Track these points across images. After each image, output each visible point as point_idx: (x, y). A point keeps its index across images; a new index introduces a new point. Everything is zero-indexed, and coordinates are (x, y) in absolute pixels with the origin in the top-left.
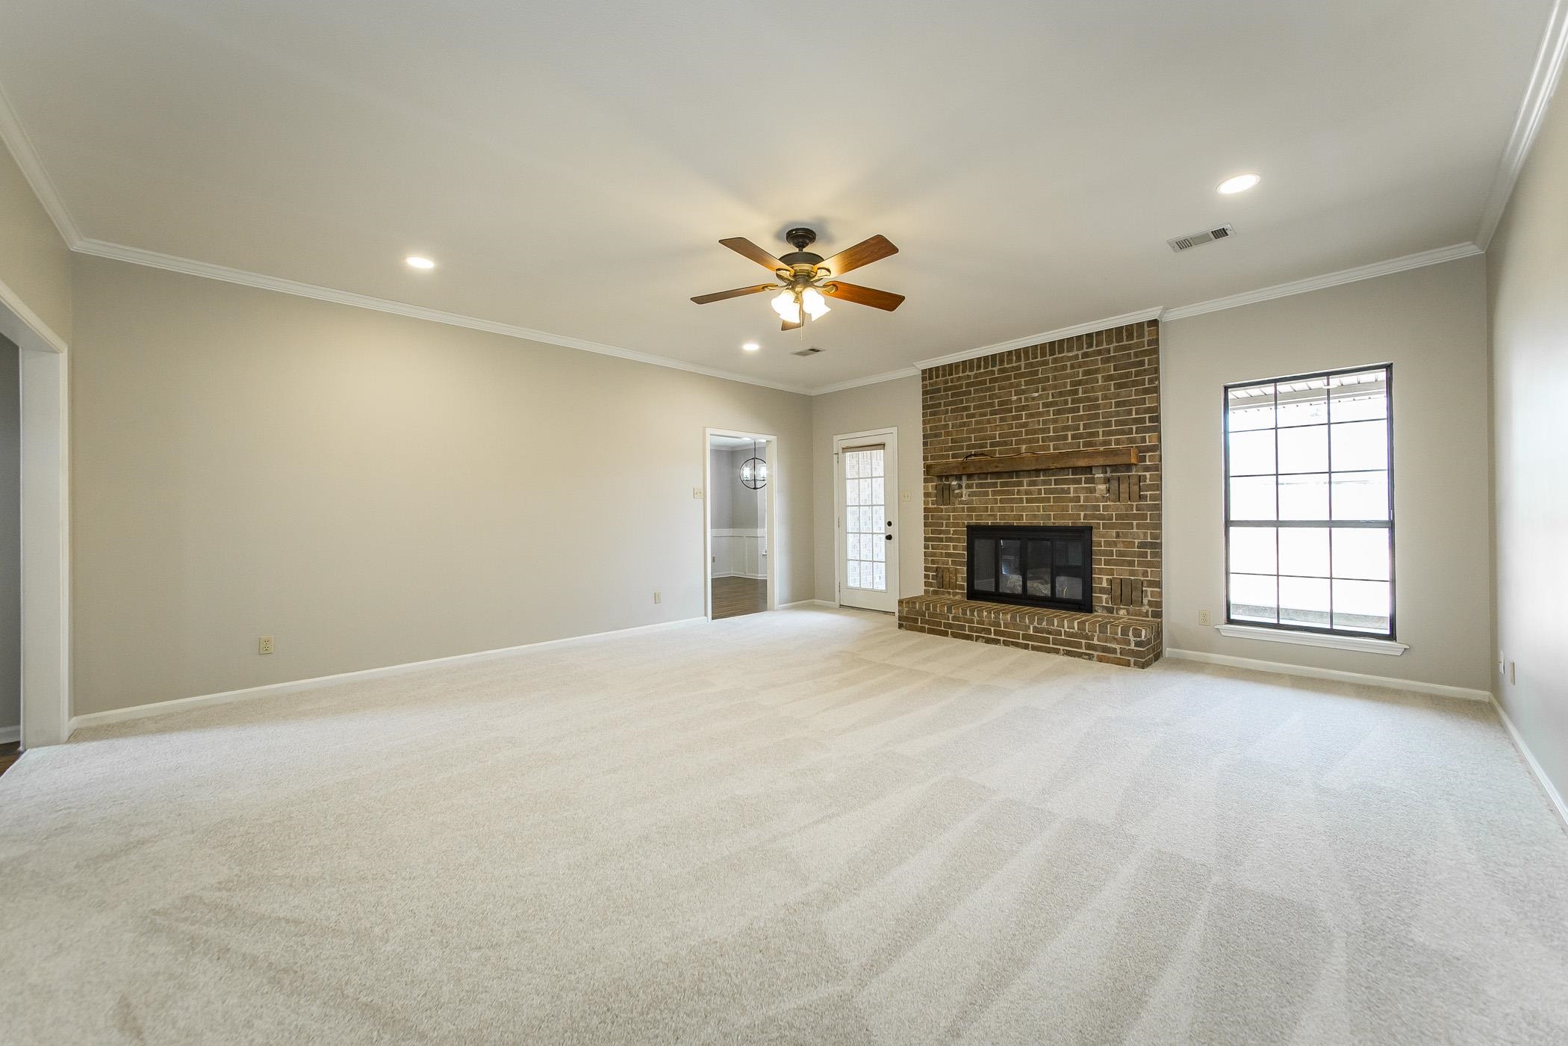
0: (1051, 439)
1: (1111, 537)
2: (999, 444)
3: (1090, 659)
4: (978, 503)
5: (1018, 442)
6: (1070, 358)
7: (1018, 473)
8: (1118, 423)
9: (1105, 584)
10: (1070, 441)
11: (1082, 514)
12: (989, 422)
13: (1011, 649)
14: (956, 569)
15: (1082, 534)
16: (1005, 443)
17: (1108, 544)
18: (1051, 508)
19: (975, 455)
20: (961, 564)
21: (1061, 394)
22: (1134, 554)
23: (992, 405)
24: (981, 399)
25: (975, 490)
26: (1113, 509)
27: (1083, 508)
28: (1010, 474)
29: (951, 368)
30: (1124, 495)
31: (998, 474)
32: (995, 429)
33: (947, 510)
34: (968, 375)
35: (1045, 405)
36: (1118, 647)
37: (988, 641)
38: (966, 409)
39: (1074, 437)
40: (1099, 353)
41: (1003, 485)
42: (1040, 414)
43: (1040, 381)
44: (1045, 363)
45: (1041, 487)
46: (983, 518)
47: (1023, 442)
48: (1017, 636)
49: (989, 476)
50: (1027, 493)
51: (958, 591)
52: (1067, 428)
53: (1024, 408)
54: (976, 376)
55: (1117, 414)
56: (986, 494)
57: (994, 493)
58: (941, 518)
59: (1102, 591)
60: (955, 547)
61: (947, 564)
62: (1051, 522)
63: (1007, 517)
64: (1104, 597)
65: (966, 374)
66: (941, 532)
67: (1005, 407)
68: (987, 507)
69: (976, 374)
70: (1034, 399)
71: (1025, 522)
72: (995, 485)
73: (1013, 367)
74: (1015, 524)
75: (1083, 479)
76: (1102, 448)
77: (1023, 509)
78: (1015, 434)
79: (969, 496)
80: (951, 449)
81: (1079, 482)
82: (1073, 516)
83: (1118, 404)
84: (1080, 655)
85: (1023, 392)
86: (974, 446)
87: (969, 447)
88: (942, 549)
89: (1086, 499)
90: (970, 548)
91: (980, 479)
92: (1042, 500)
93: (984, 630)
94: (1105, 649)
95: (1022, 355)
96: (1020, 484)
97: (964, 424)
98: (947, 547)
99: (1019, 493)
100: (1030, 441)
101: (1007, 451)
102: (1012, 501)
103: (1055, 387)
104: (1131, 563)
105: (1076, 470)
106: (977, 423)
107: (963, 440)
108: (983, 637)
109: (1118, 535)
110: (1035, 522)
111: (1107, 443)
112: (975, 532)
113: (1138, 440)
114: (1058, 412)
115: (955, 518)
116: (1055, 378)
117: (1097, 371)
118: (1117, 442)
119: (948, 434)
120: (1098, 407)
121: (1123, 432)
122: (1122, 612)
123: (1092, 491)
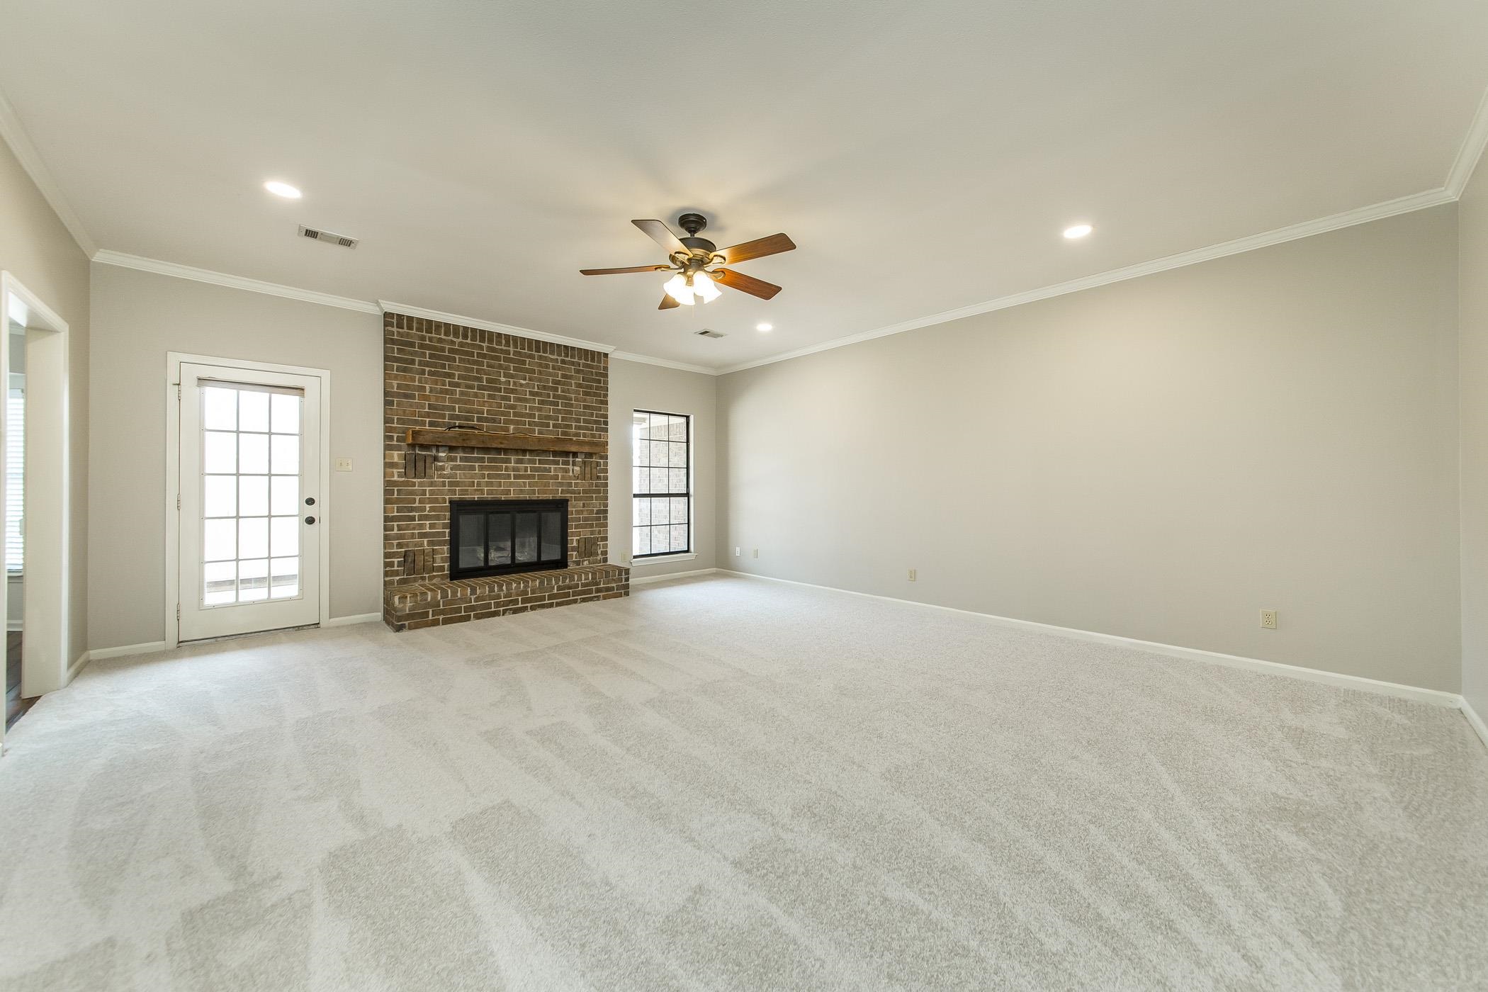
0: (536, 424)
1: (580, 507)
2: (487, 420)
3: (598, 600)
4: (463, 477)
5: (506, 422)
6: (552, 360)
7: (506, 451)
8: (585, 421)
9: (575, 544)
10: (551, 428)
11: (560, 489)
12: (476, 395)
13: (539, 611)
14: (433, 549)
15: (560, 506)
16: (494, 421)
17: (578, 512)
18: (535, 484)
19: (460, 427)
20: (442, 543)
21: (544, 387)
22: (592, 519)
23: (480, 379)
24: (467, 369)
25: (458, 463)
26: (581, 485)
27: (561, 484)
28: (498, 450)
29: (430, 325)
30: (588, 476)
31: (486, 450)
32: (483, 404)
33: (421, 484)
34: (452, 341)
35: (532, 393)
36: (614, 585)
37: (516, 611)
38: (450, 375)
39: (554, 426)
40: (573, 364)
41: (490, 460)
42: (526, 400)
43: (528, 371)
44: (532, 357)
45: (528, 465)
46: (469, 493)
47: (512, 422)
48: (543, 598)
49: (476, 451)
50: (514, 469)
51: (434, 574)
52: (549, 417)
53: (512, 391)
54: (461, 344)
55: (584, 414)
56: (473, 468)
57: (481, 468)
58: (412, 493)
59: (573, 549)
60: (432, 526)
61: (422, 545)
62: (535, 497)
63: (494, 492)
64: (575, 553)
65: (450, 338)
66: (412, 509)
67: (493, 385)
68: (474, 482)
69: (461, 342)
70: (521, 385)
71: (512, 496)
72: (482, 460)
73: (501, 349)
74: (503, 499)
75: (561, 461)
76: (574, 438)
77: (511, 484)
78: (503, 414)
79: (451, 469)
80: (428, 415)
81: (557, 463)
82: (552, 491)
83: (585, 407)
84: (591, 599)
85: (512, 376)
86: (458, 417)
87: (451, 417)
88: (414, 529)
89: (563, 477)
90: (454, 526)
91: (465, 453)
92: (528, 477)
93: (511, 601)
94: (608, 589)
95: (511, 342)
96: (508, 461)
97: (447, 392)
98: (421, 526)
99: (507, 469)
100: (517, 423)
101: (495, 429)
102: (499, 476)
103: (540, 380)
104: (591, 526)
105: (555, 453)
106: (462, 393)
107: (444, 408)
108: (510, 609)
109: (584, 506)
110: (522, 497)
111: (577, 435)
112: (459, 508)
113: (597, 436)
114: (541, 402)
115: (432, 492)
116: (540, 373)
117: (571, 377)
118: (585, 435)
119: (425, 398)
120: (571, 405)
121: (587, 429)
122: (586, 563)
123: (567, 471)
